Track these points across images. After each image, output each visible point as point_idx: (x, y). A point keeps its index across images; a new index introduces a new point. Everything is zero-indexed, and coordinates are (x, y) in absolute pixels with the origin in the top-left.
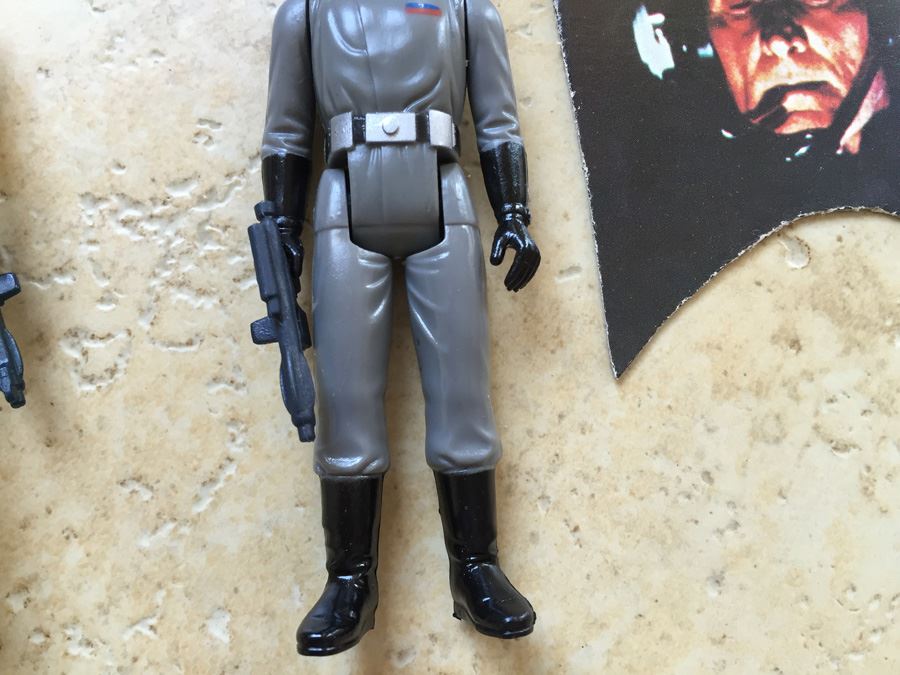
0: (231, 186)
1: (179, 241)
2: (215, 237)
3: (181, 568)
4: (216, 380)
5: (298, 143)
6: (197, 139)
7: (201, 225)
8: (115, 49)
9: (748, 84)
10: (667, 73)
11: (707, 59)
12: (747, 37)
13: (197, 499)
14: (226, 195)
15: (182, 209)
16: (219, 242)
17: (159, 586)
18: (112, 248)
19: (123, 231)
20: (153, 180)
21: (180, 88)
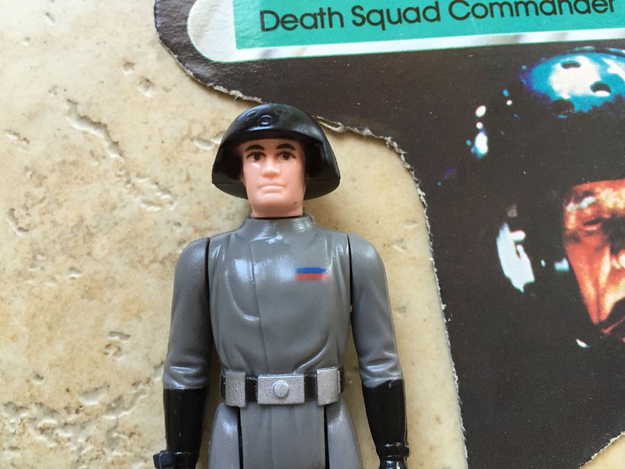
0: (137, 395)
1: (89, 447)
2: (121, 444)
5: (196, 376)
6: (107, 351)
7: (109, 431)
8: (36, 266)
9: (600, 296)
10: (528, 287)
11: (563, 273)
12: (599, 251)
14: (132, 403)
15: (94, 416)
16: (125, 447)
18: (30, 454)
19: (41, 438)
20: (68, 390)
21: (93, 303)
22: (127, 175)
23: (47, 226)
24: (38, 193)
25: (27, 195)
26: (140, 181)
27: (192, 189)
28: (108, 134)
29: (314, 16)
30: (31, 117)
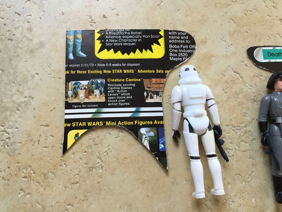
0: (250, 124)
1: (242, 134)
3: (247, 190)
4: (250, 158)
5: (267, 120)
6: (243, 116)
7: (245, 131)
8: (229, 100)
13: (248, 178)
15: (242, 128)
16: (248, 134)
17: (244, 192)
18: (231, 134)
19: (233, 132)
20: (237, 123)
21: (240, 107)
22: (244, 83)
23: (230, 92)
24: (228, 86)
25: (226, 86)
26: (246, 84)
27: (256, 86)
28: (240, 75)
29: (277, 54)
30: (225, 71)
